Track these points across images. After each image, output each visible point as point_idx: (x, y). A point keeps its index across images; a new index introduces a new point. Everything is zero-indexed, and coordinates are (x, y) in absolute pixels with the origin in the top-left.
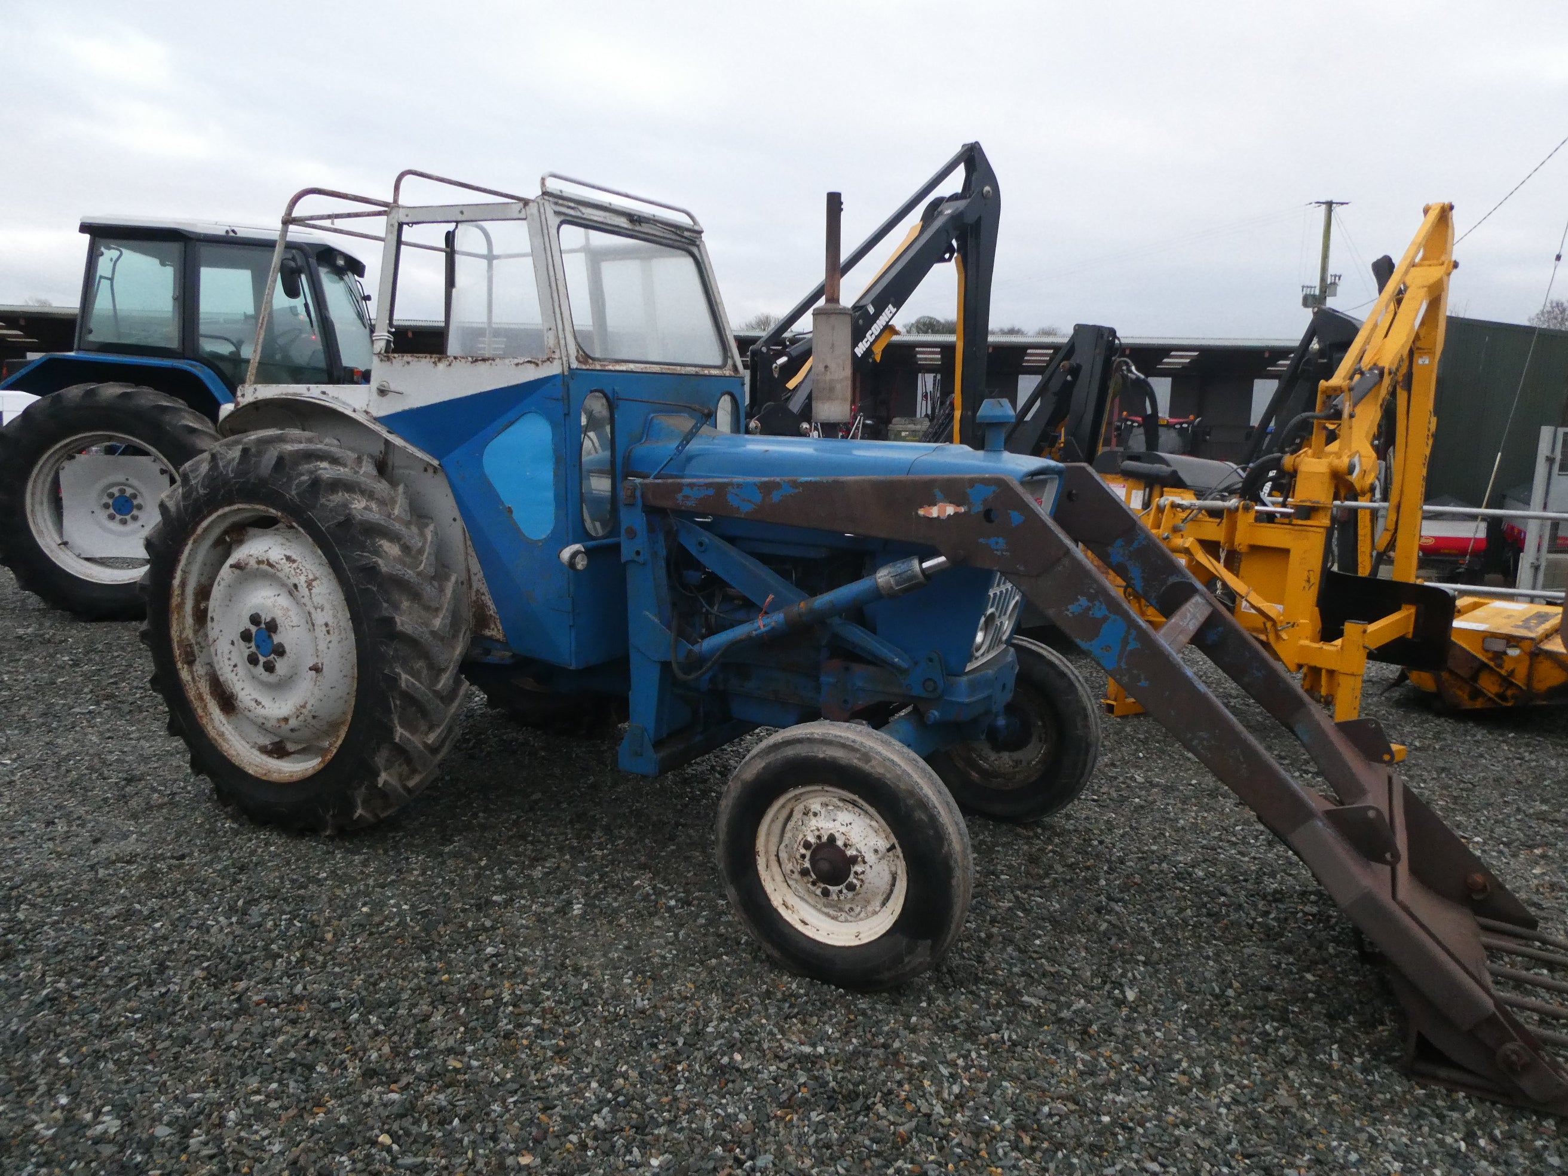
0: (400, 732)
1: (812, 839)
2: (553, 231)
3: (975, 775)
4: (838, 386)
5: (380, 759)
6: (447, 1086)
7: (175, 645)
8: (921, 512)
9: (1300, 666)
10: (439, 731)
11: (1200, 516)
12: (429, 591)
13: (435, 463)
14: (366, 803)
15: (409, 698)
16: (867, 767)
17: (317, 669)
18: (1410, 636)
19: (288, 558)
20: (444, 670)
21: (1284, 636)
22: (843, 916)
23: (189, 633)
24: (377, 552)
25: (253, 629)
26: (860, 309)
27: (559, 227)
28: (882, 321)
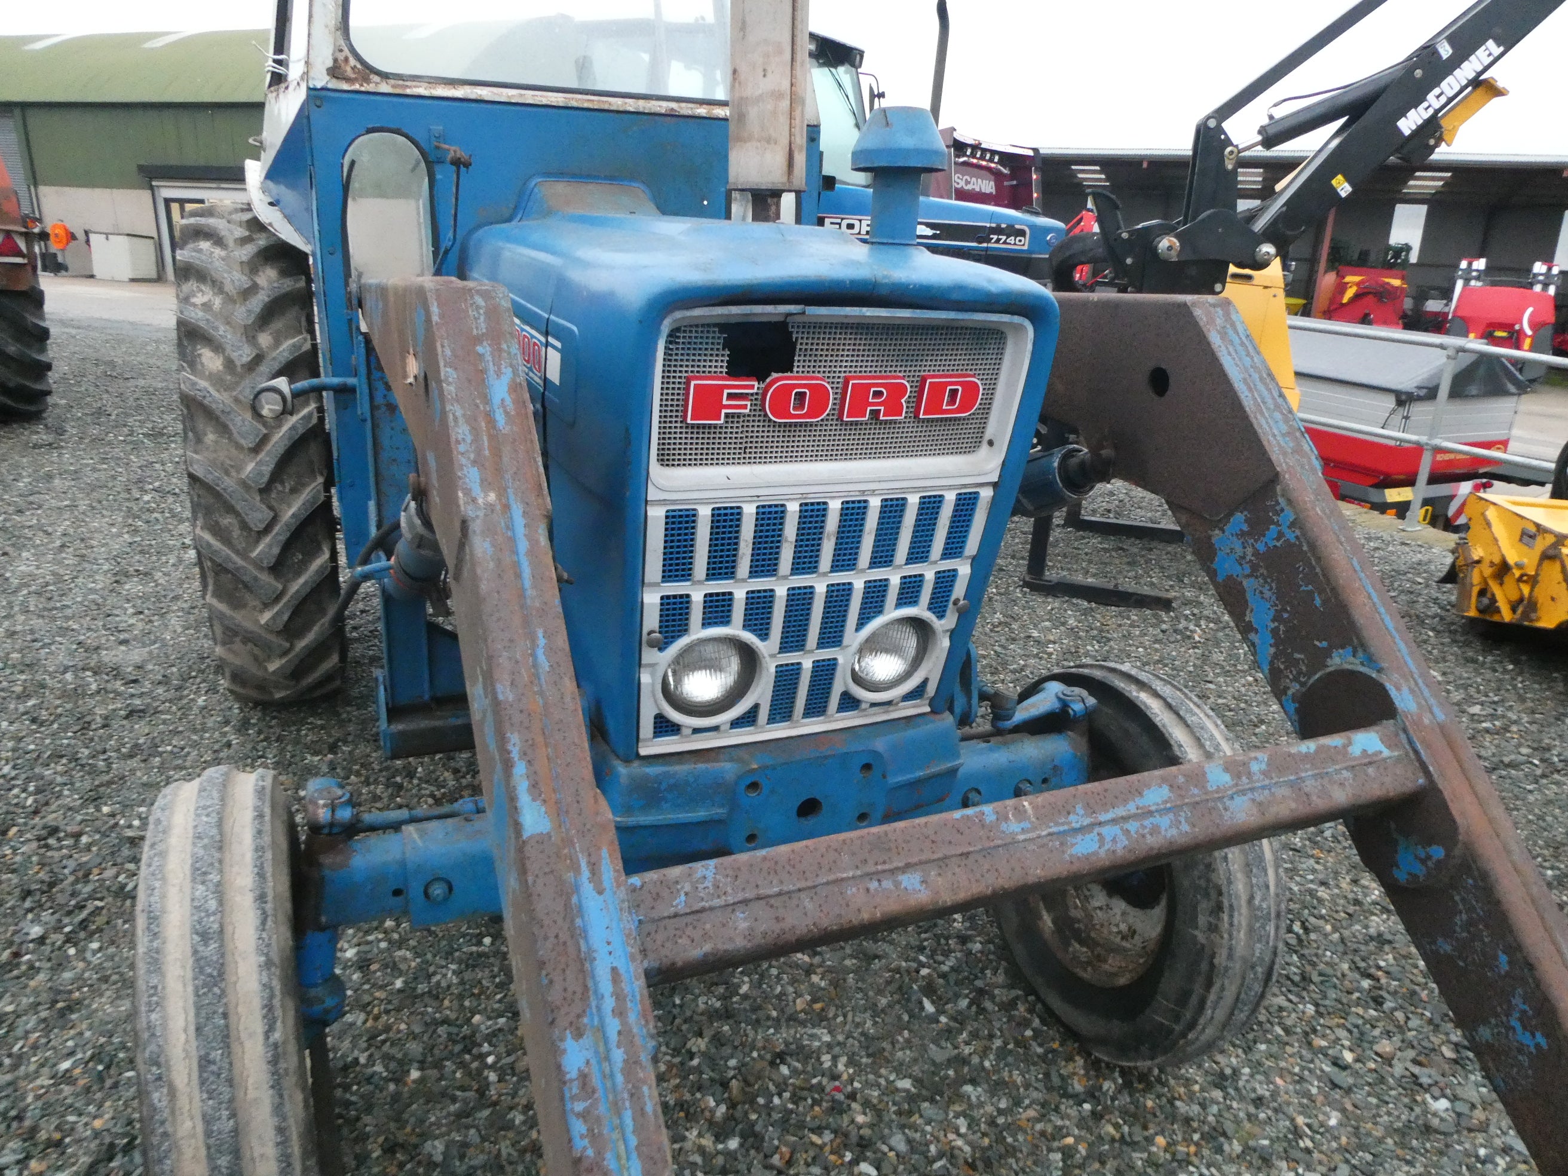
8: (407, 368)
26: (1428, 52)
28: (1467, 70)
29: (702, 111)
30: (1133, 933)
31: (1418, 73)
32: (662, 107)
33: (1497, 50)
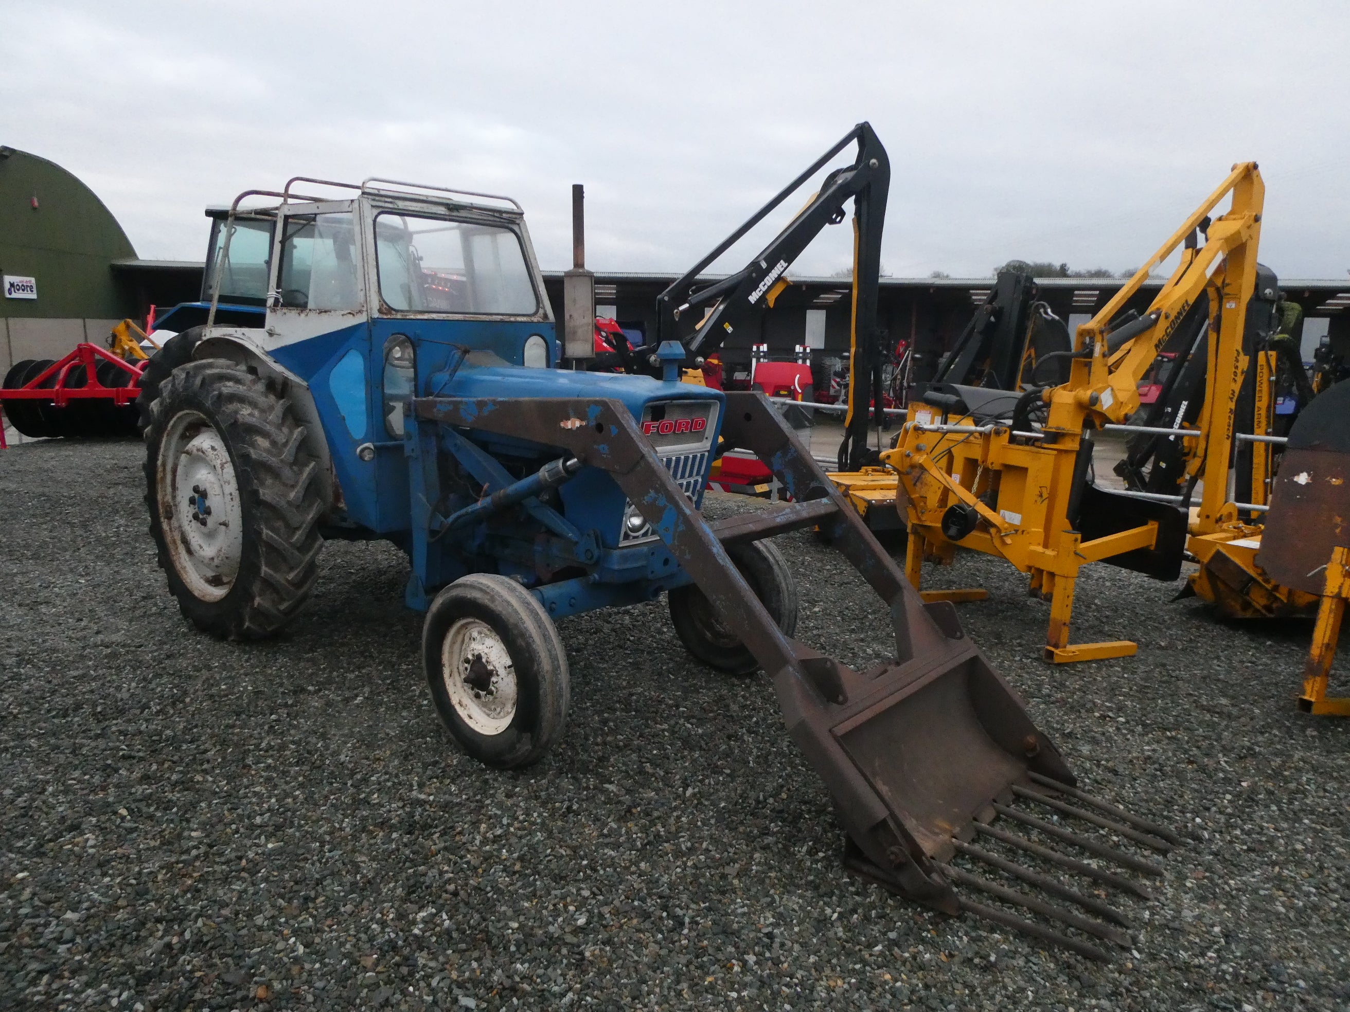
0: (264, 569)
1: (470, 657)
2: (369, 221)
3: (708, 634)
4: (579, 331)
5: (256, 588)
6: (187, 789)
7: (160, 507)
8: (562, 425)
9: (1029, 568)
10: (296, 572)
11: (972, 438)
12: (287, 472)
13: (305, 384)
14: (251, 619)
15: (271, 548)
16: (492, 606)
17: (225, 524)
18: (1152, 548)
19: (213, 448)
20: (297, 529)
21: (1008, 541)
22: (493, 714)
23: (169, 498)
24: (253, 445)
25: (196, 496)
26: (755, 264)
27: (376, 217)
28: (774, 274)
29: (512, 319)
31: (754, 274)
32: (499, 318)
33: (785, 265)
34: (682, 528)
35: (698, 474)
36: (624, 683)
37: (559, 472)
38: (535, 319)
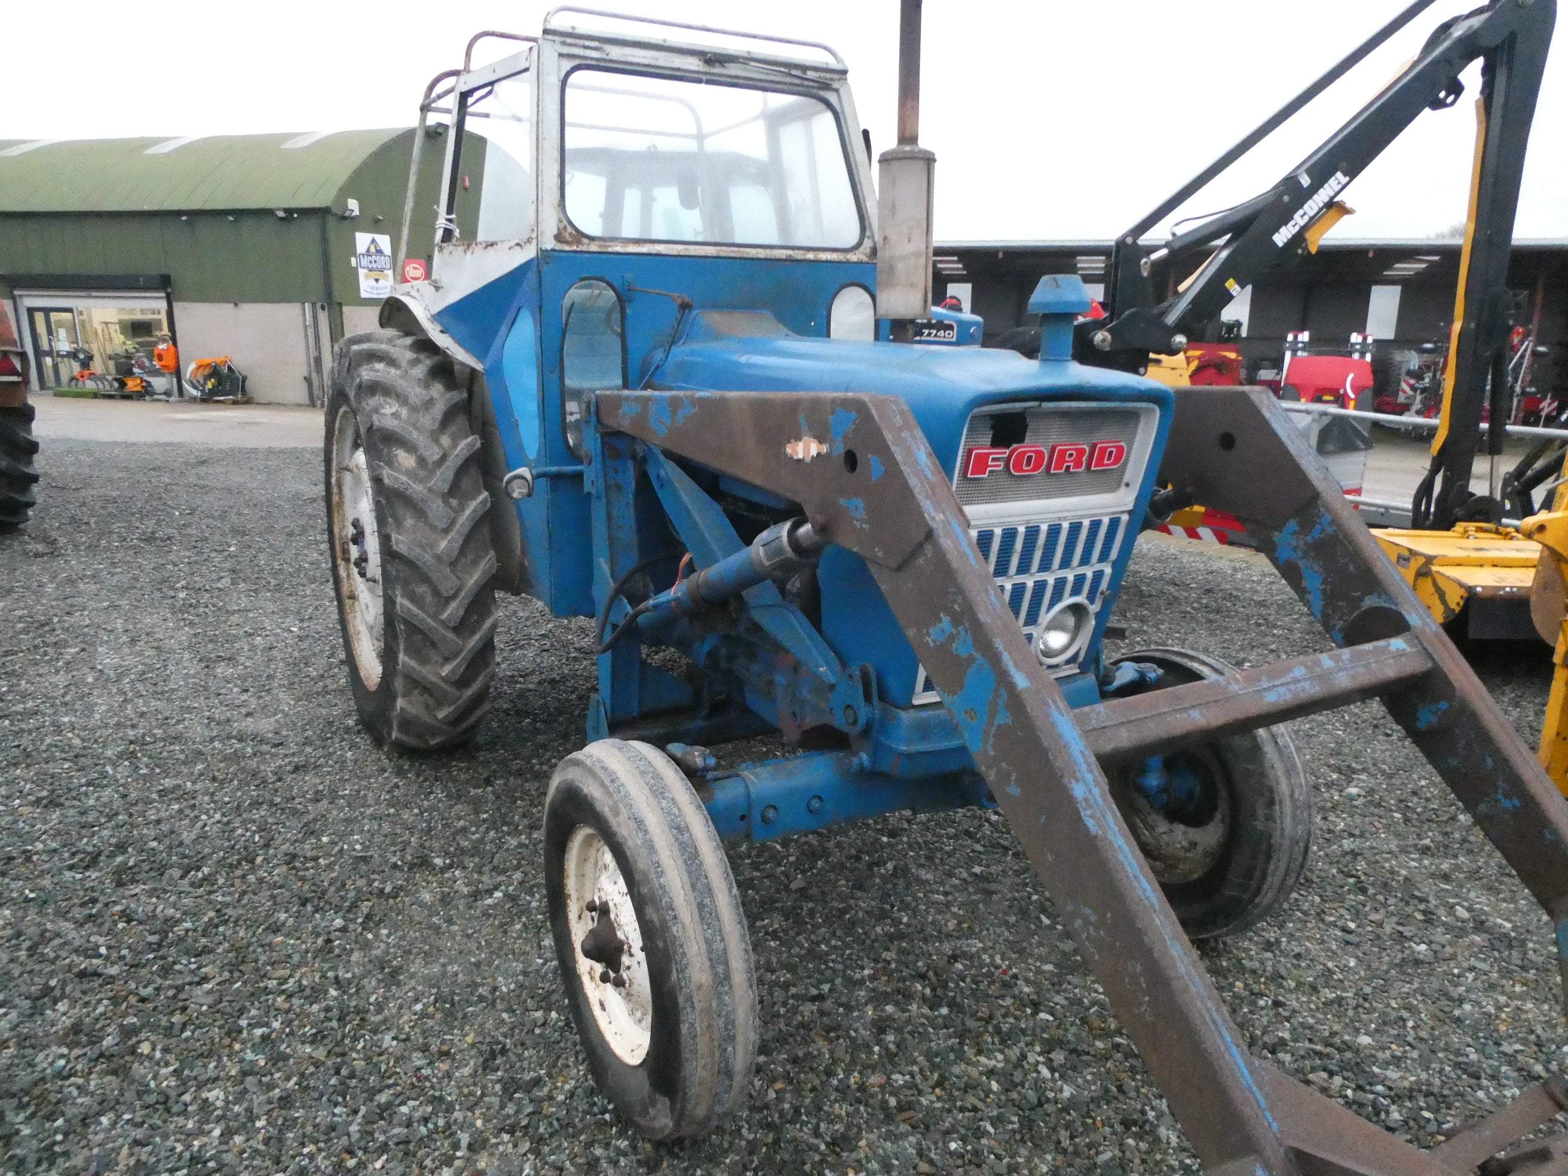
0: (402, 659)
1: (597, 901)
2: (552, 81)
4: (900, 266)
5: (397, 680)
7: (337, 542)
8: (788, 450)
10: (454, 664)
12: (436, 508)
13: (479, 366)
14: (399, 726)
15: (411, 625)
17: (375, 580)
20: (454, 597)
23: (347, 531)
24: (390, 463)
25: (357, 532)
26: (1290, 182)
27: (568, 74)
28: (1322, 196)
29: (810, 256)
30: (1193, 845)
31: (1286, 198)
32: (784, 254)
33: (1344, 180)
34: (1003, 718)
35: (1103, 558)
36: (952, 925)
37: (780, 551)
38: (853, 257)
